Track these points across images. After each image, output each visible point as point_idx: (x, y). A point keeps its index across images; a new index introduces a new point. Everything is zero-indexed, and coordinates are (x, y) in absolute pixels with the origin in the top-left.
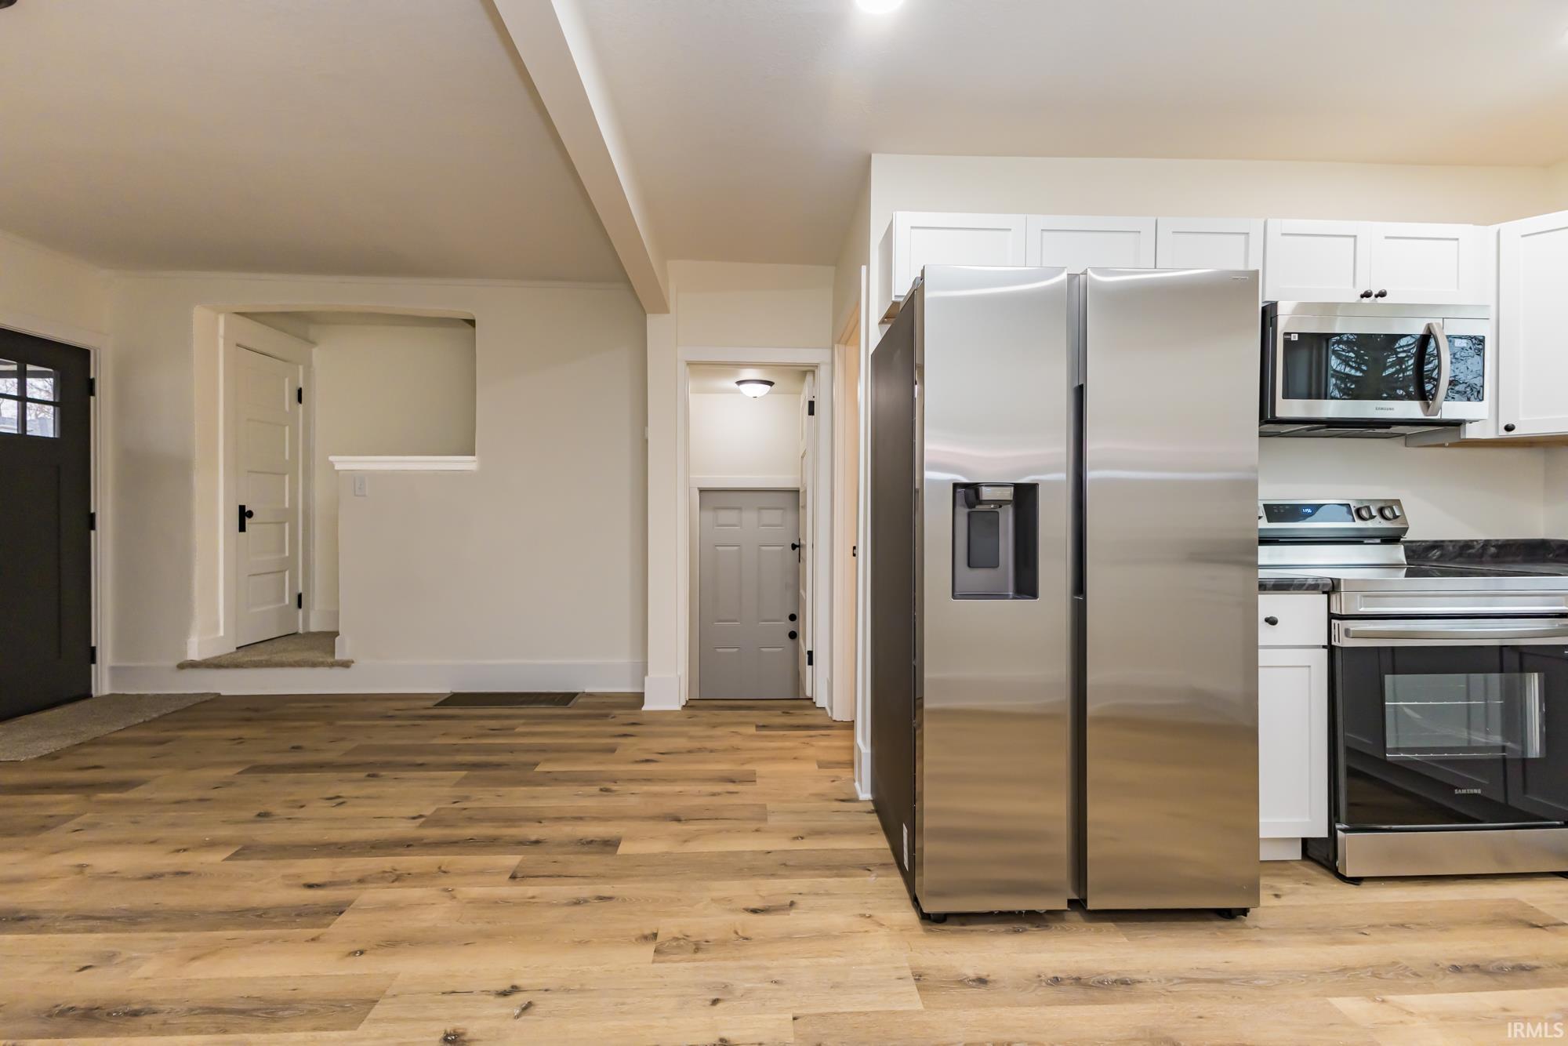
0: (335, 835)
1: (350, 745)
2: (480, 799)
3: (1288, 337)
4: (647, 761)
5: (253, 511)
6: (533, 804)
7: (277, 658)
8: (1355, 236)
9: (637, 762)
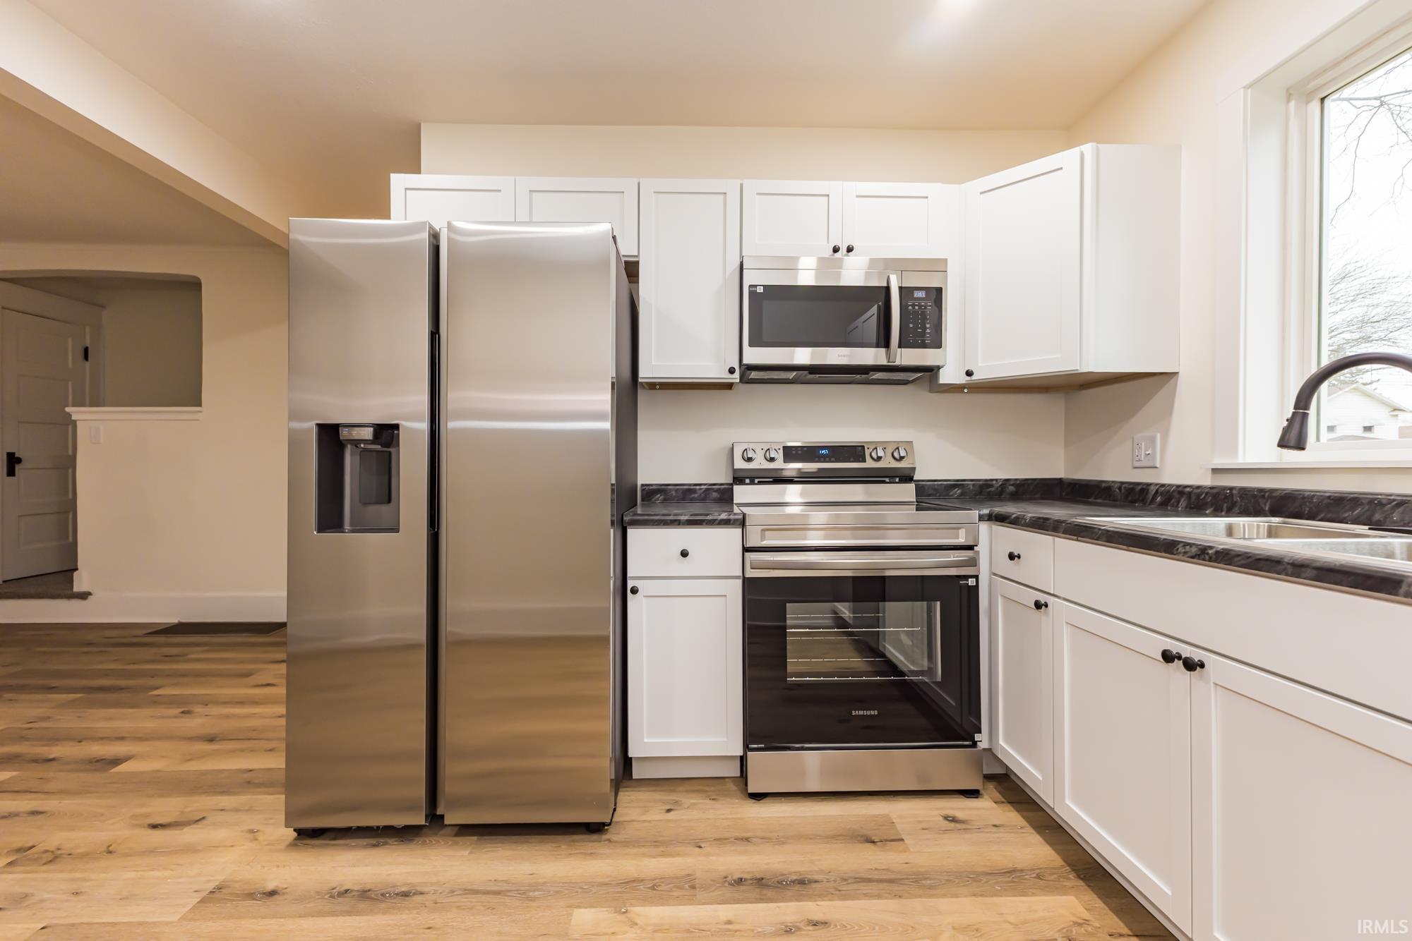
2: (58, 720)
3: (753, 289)
4: (268, 685)
5: (24, 459)
8: (828, 195)
9: (255, 686)
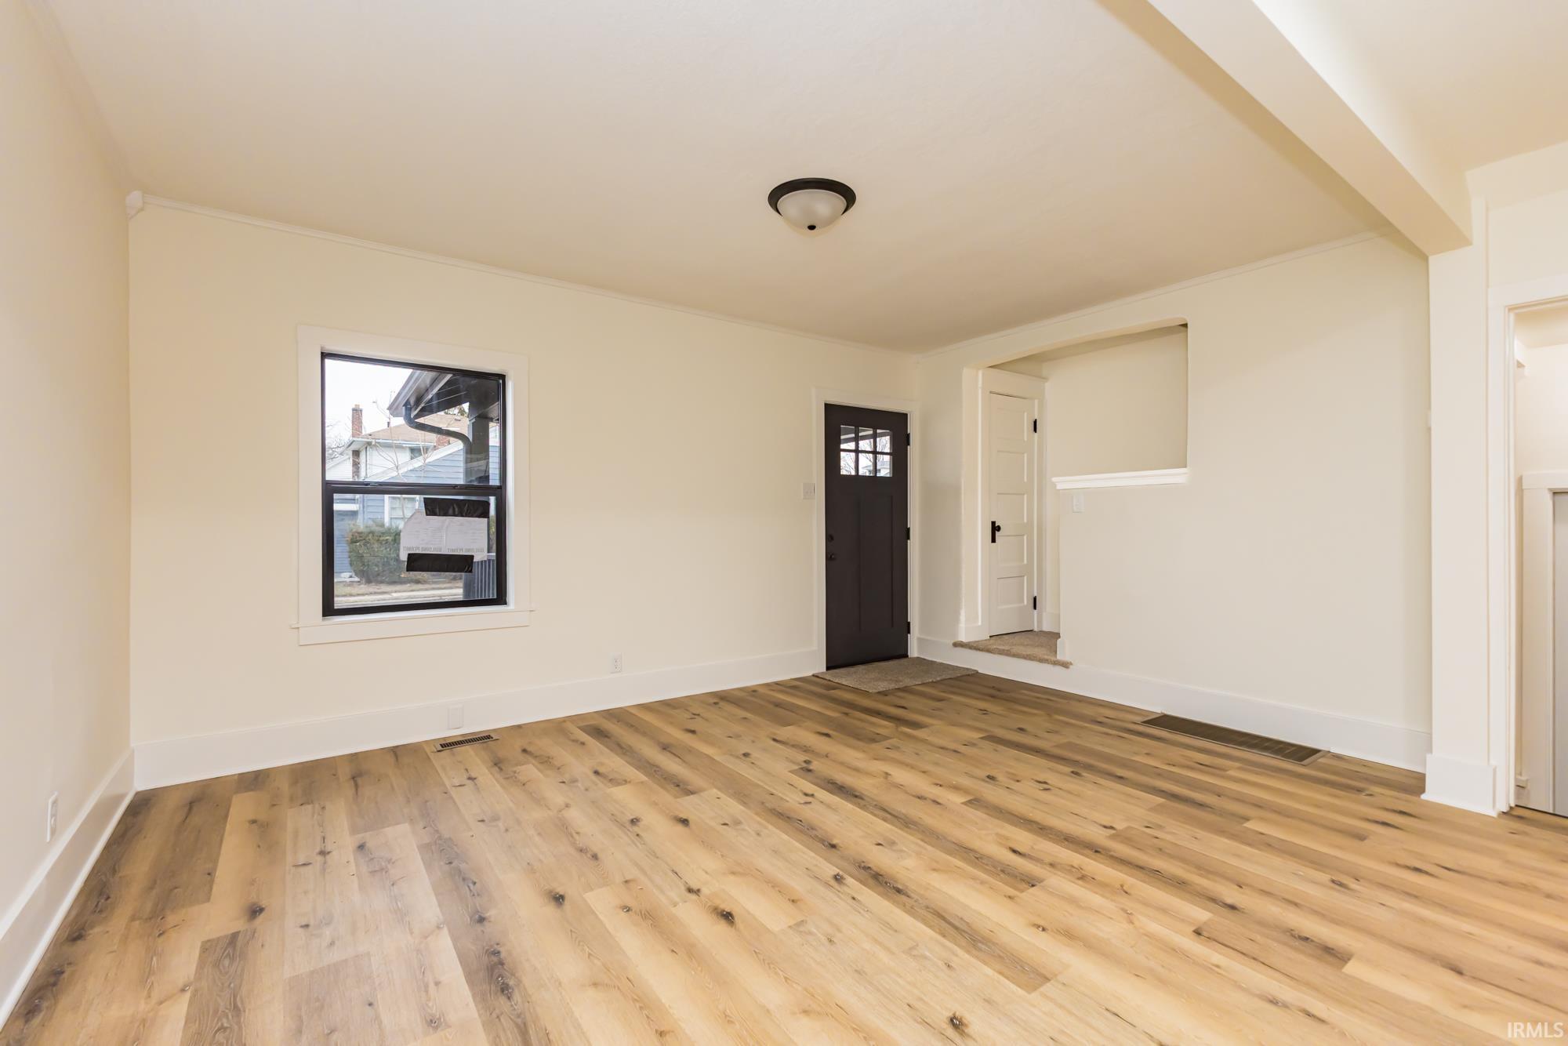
0: (1038, 816)
1: (1063, 740)
2: (1174, 833)
4: (1417, 870)
5: (1002, 527)
6: (1234, 862)
7: (1015, 650)
9: (1398, 865)
